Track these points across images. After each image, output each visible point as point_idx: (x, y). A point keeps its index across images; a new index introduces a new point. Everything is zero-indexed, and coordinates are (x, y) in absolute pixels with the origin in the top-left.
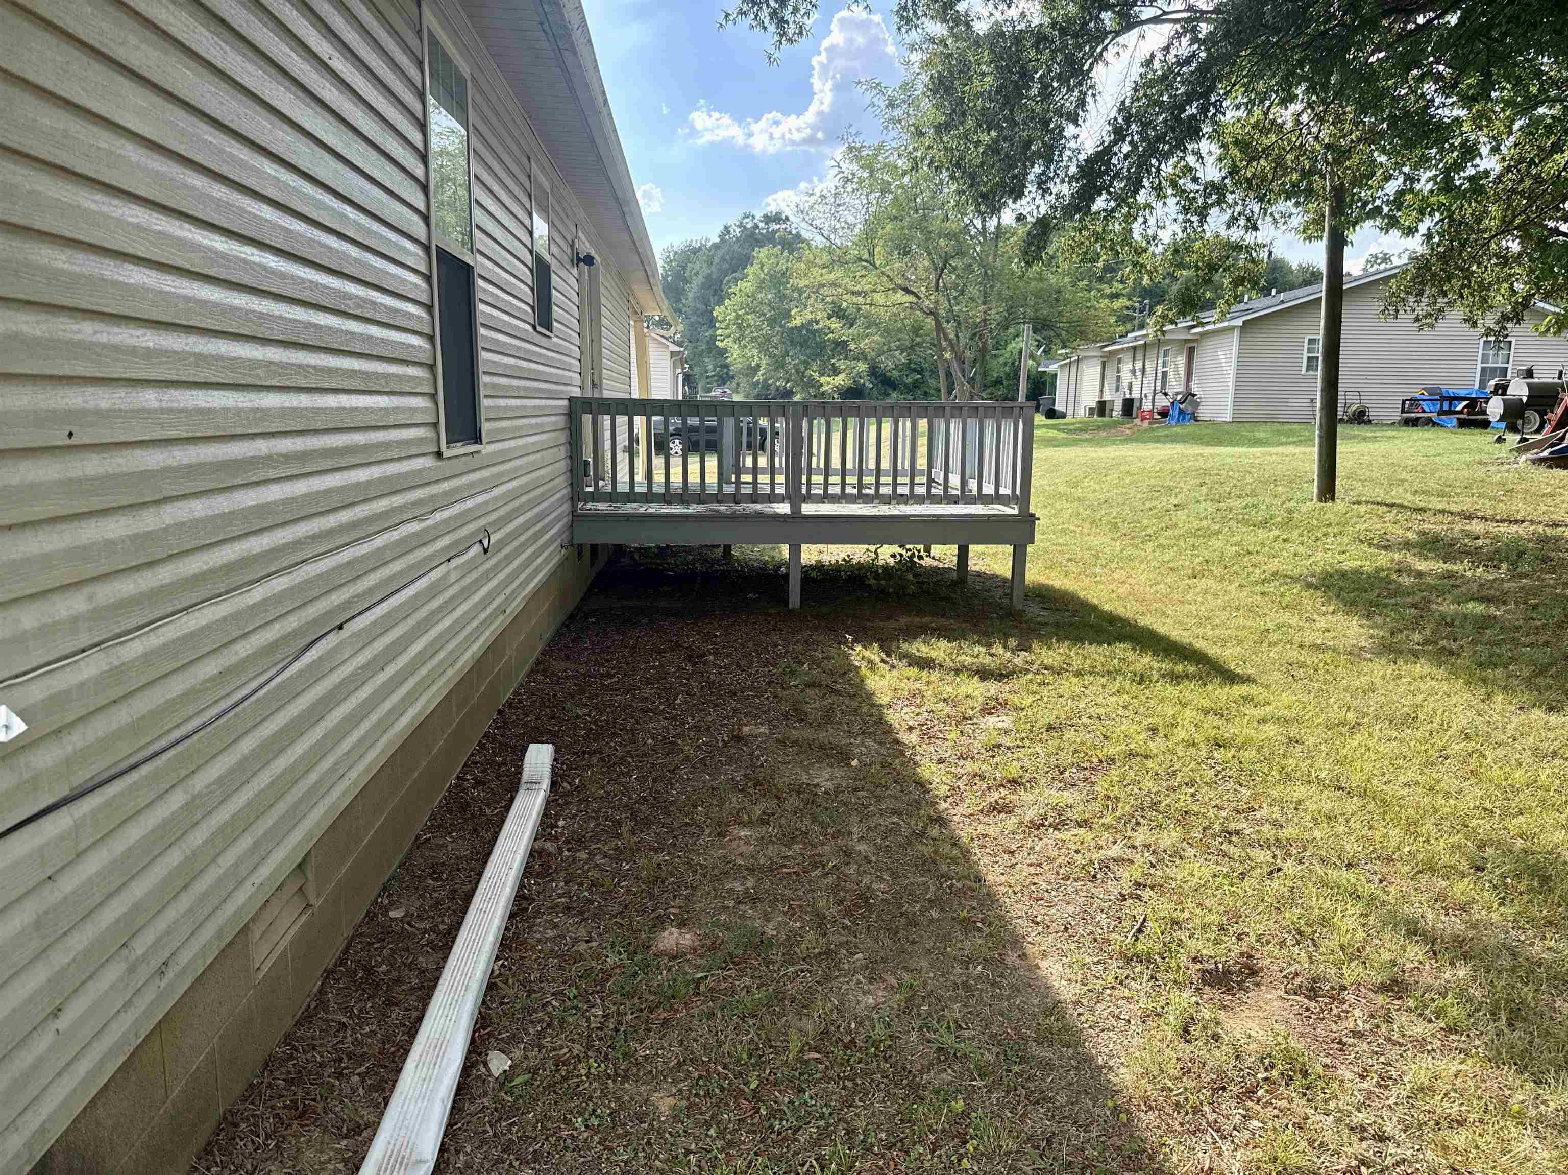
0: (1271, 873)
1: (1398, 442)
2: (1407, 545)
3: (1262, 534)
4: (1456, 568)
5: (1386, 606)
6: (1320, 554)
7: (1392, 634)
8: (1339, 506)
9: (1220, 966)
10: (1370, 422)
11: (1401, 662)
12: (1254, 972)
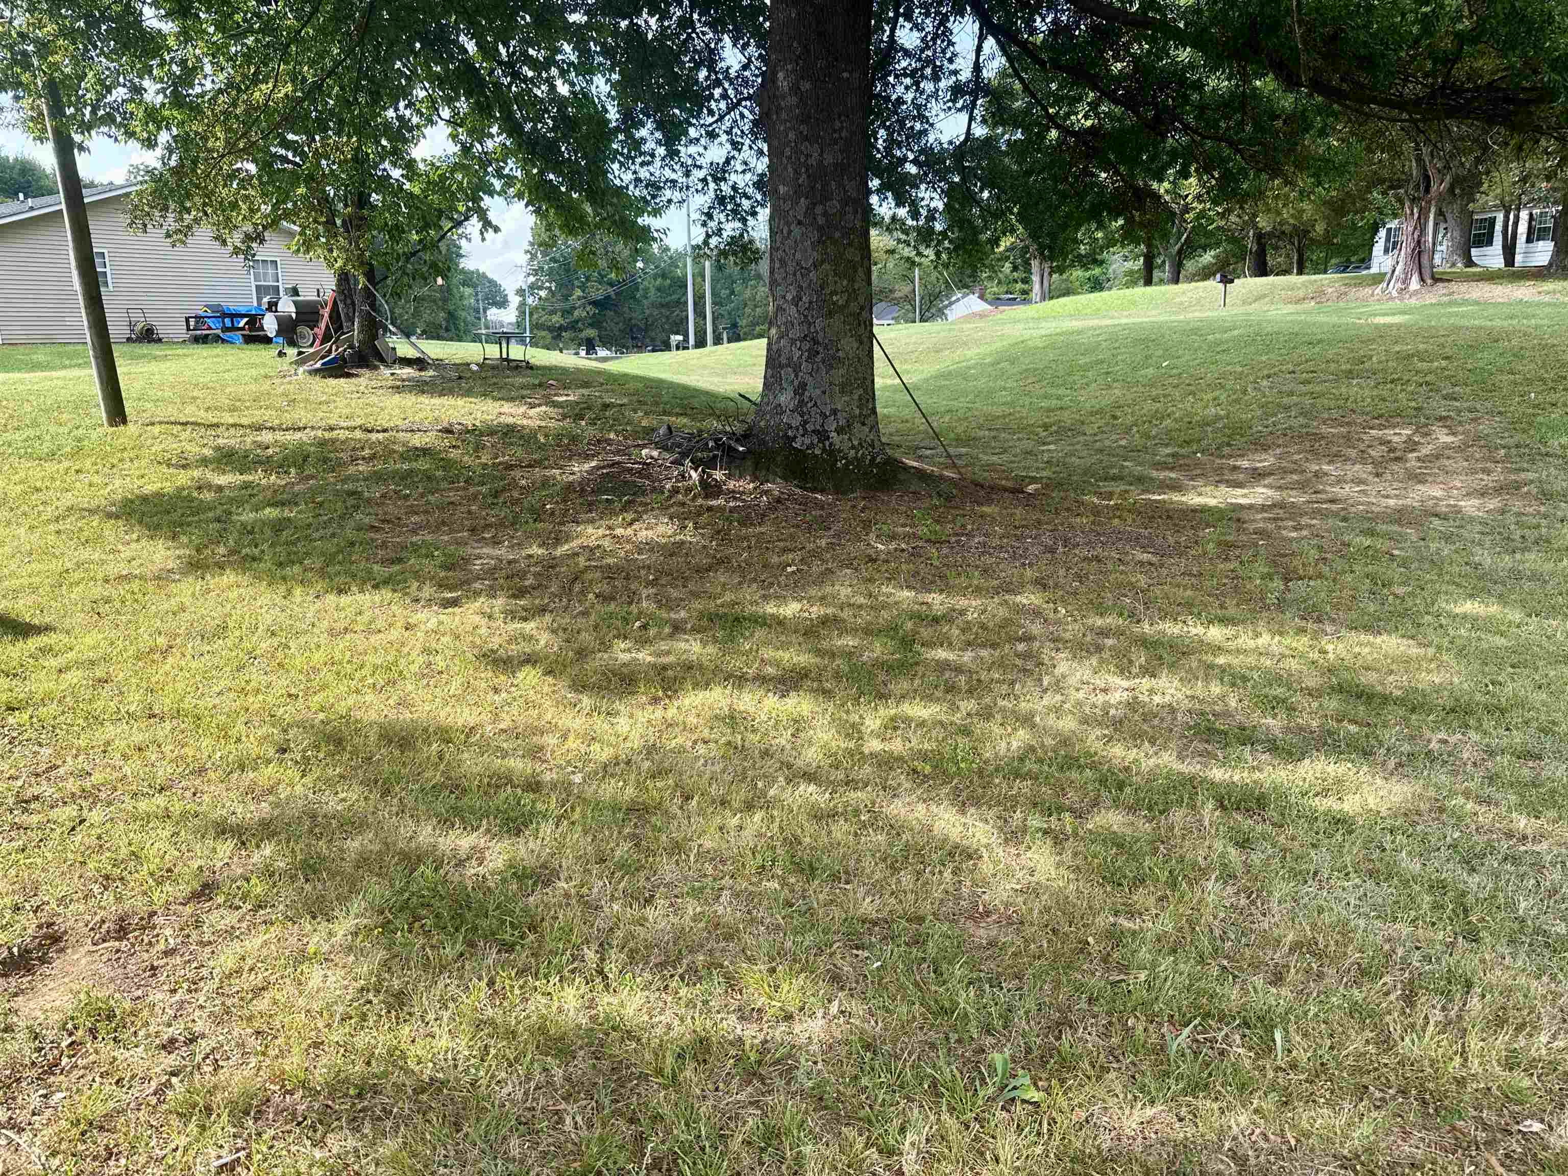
0: (73, 829)
1: (188, 359)
2: (204, 462)
3: (51, 467)
4: (251, 478)
5: (189, 524)
6: (118, 483)
7: (198, 551)
8: (132, 429)
9: (15, 950)
10: (160, 340)
11: (208, 577)
12: (56, 939)
